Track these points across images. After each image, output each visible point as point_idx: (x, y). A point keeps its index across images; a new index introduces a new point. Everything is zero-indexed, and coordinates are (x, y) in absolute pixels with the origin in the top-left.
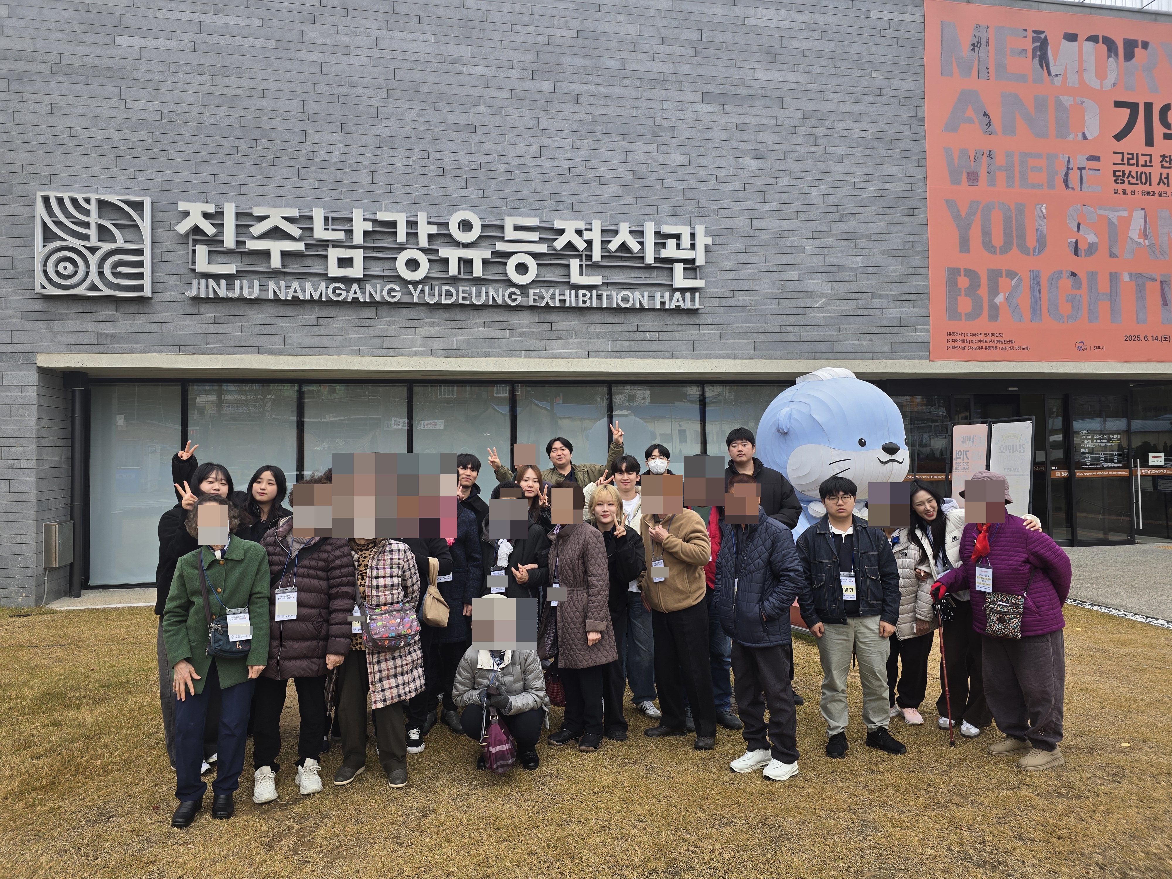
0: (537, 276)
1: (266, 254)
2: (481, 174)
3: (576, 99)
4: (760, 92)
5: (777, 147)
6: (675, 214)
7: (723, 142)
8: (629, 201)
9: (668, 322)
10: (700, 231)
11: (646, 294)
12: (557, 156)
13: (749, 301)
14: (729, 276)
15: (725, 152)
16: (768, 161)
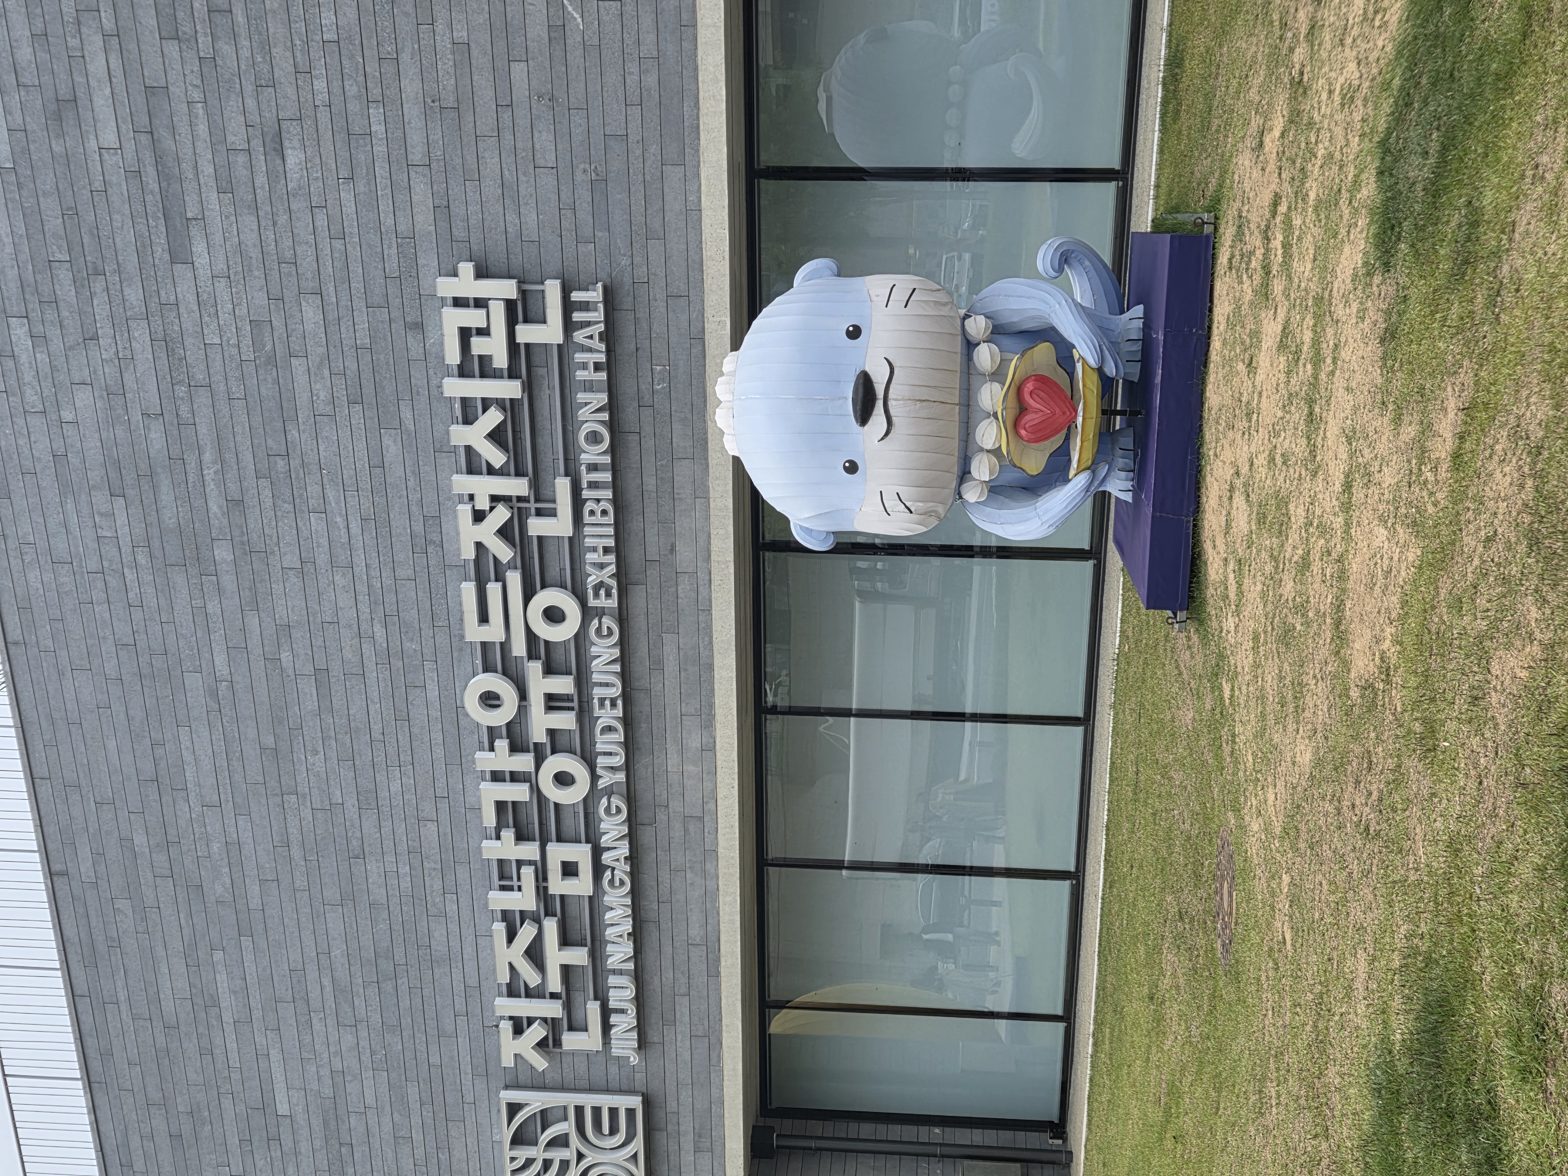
0: (563, 586)
1: (566, 970)
2: (398, 664)
3: (236, 504)
4: (144, 139)
5: (250, 103)
6: (419, 327)
7: (263, 223)
8: (407, 414)
9: (633, 347)
10: (447, 287)
11: (581, 397)
12: (345, 540)
13: (579, 177)
14: (530, 218)
15: (283, 219)
16: (285, 125)
